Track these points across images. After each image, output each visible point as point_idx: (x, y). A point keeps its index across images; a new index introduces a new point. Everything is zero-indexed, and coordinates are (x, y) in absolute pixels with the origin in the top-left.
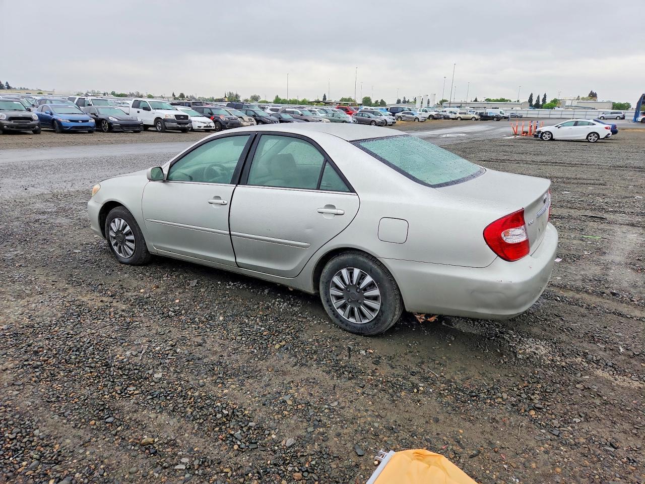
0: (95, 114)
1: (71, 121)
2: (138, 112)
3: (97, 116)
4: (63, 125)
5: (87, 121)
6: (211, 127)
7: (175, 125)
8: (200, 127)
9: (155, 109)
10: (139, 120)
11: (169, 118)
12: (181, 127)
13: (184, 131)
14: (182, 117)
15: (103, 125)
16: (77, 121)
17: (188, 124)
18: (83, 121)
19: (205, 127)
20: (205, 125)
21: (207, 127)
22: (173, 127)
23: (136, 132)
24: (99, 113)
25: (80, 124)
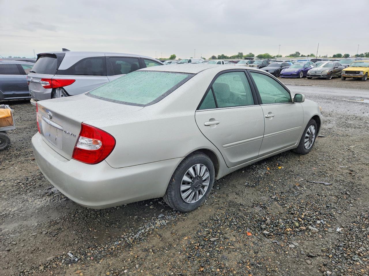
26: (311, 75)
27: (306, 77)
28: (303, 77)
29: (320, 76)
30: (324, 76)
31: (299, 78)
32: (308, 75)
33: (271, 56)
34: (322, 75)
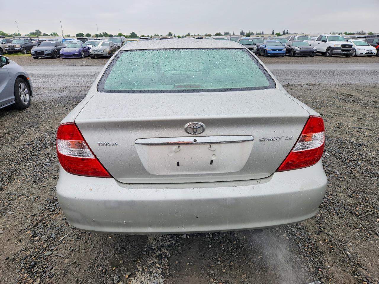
0: (289, 46)
1: (273, 50)
2: (319, 43)
3: (291, 47)
4: (268, 52)
5: (281, 50)
6: (373, 53)
7: (339, 51)
8: (363, 53)
9: (329, 41)
10: (314, 49)
11: (337, 47)
12: (344, 53)
13: (347, 56)
14: (347, 46)
15: (291, 52)
16: (275, 50)
17: (350, 51)
18: (279, 50)
19: (366, 53)
20: (368, 52)
21: (369, 53)
22: (337, 53)
23: (311, 56)
24: (292, 45)
25: (277, 52)
26: (95, 55)
27: (89, 56)
28: (85, 57)
29: (102, 55)
30: (107, 55)
31: (82, 58)
32: (92, 55)
33: (7, 35)
34: (105, 54)
